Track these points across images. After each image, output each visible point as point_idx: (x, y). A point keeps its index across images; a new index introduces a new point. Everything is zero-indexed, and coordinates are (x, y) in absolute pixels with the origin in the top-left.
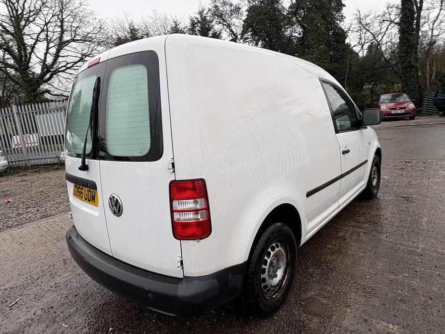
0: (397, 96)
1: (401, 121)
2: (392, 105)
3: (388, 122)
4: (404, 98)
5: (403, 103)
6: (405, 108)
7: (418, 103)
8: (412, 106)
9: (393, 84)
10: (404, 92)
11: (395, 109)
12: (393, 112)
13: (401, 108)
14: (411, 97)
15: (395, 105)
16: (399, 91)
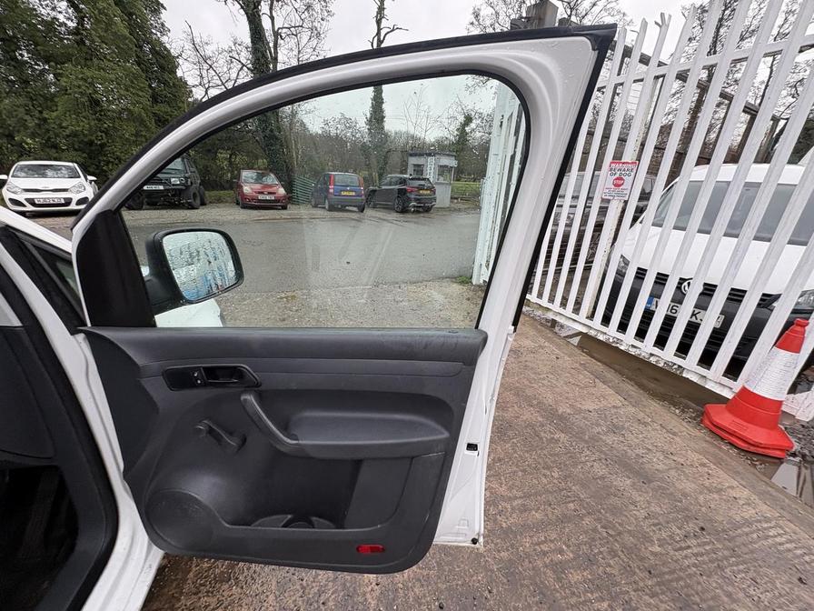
0: (263, 175)
1: (272, 211)
2: (258, 187)
3: (256, 211)
4: (271, 179)
5: (271, 186)
6: (274, 193)
7: (289, 186)
8: (282, 191)
9: (257, 159)
10: (271, 171)
11: (262, 193)
12: (260, 197)
13: (270, 193)
14: (280, 179)
15: (263, 188)
16: (265, 169)
